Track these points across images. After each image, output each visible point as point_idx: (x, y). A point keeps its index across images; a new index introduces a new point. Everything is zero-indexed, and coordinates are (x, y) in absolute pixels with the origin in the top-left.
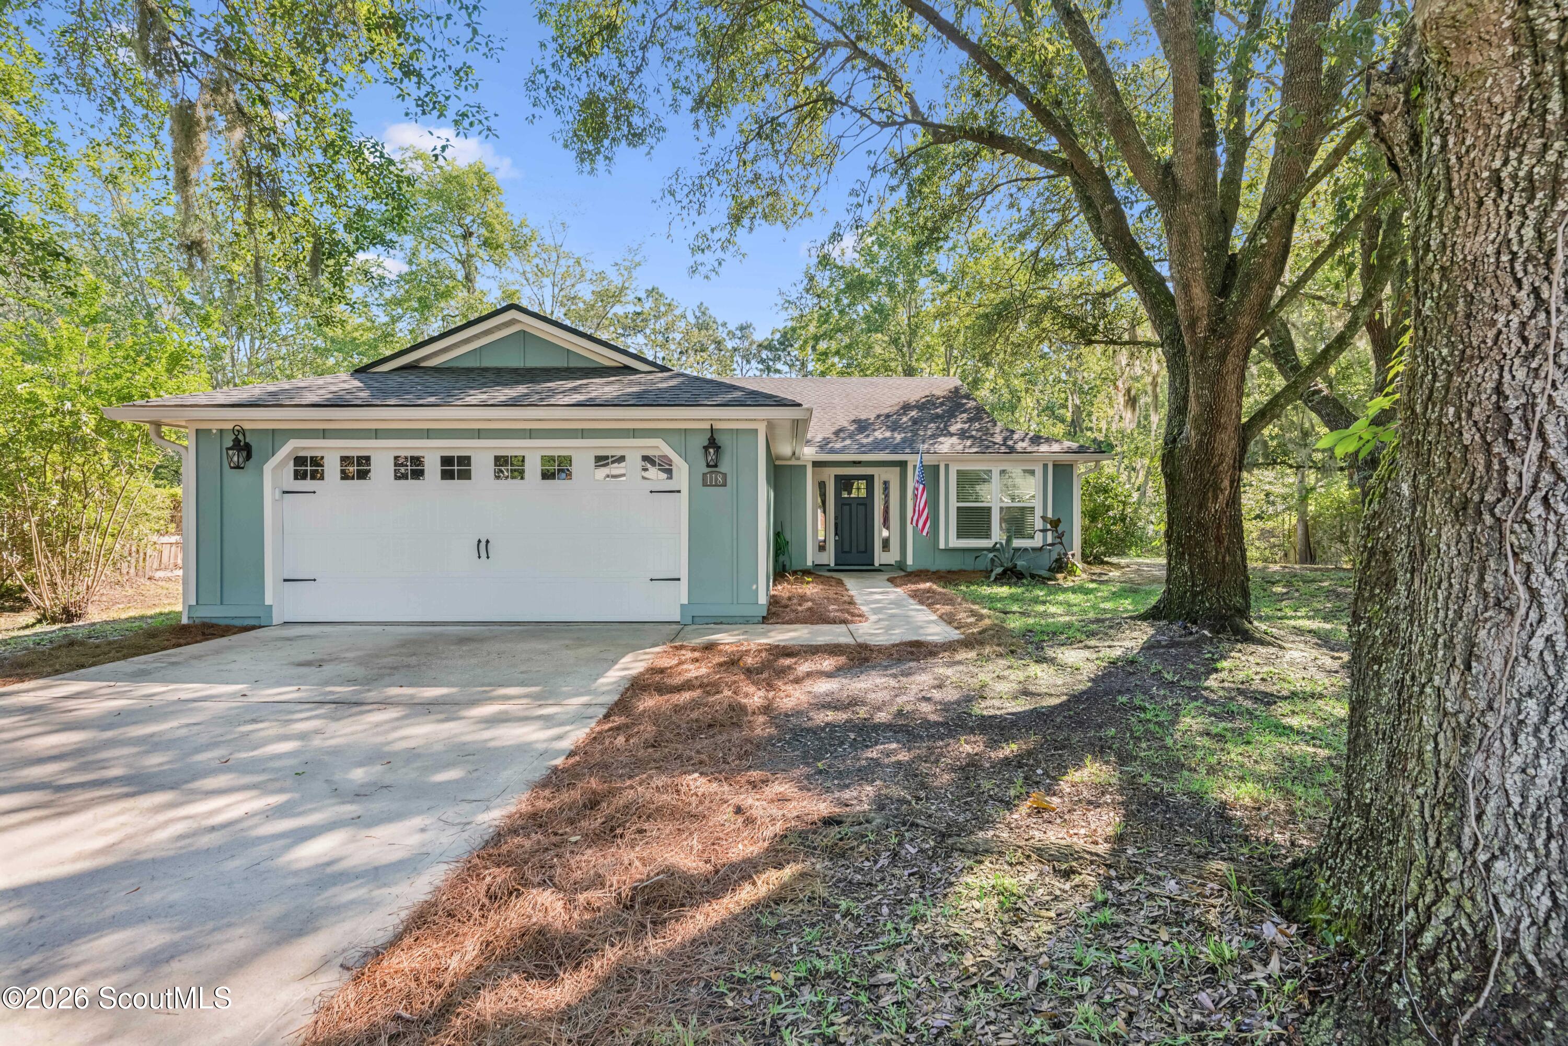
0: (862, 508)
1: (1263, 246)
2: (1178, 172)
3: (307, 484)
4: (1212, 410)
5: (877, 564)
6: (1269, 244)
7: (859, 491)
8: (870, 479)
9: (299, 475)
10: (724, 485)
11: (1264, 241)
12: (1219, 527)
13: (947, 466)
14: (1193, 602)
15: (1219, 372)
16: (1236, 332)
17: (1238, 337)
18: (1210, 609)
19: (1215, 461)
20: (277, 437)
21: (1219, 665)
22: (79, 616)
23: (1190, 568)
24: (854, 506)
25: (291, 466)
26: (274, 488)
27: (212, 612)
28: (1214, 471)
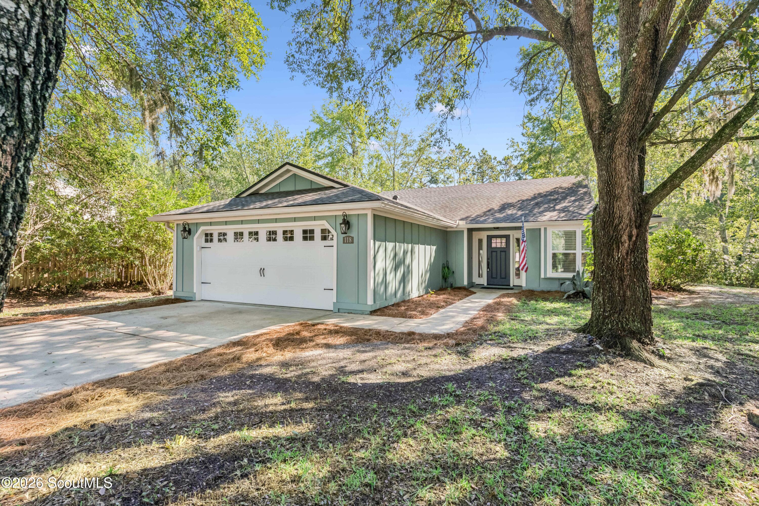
0: (503, 254)
1: (634, 59)
2: (573, 21)
3: (208, 244)
4: (608, 185)
5: (511, 285)
6: (639, 56)
7: (497, 243)
8: (507, 237)
9: (206, 241)
10: (353, 243)
11: (635, 55)
12: (622, 270)
13: (545, 229)
14: (603, 323)
15: (610, 157)
16: (619, 126)
17: (622, 129)
18: (610, 330)
19: (616, 221)
20: (197, 225)
21: (573, 372)
22: (163, 293)
23: (603, 299)
24: (499, 253)
25: (204, 238)
26: (197, 246)
27: (180, 294)
28: (616, 228)
